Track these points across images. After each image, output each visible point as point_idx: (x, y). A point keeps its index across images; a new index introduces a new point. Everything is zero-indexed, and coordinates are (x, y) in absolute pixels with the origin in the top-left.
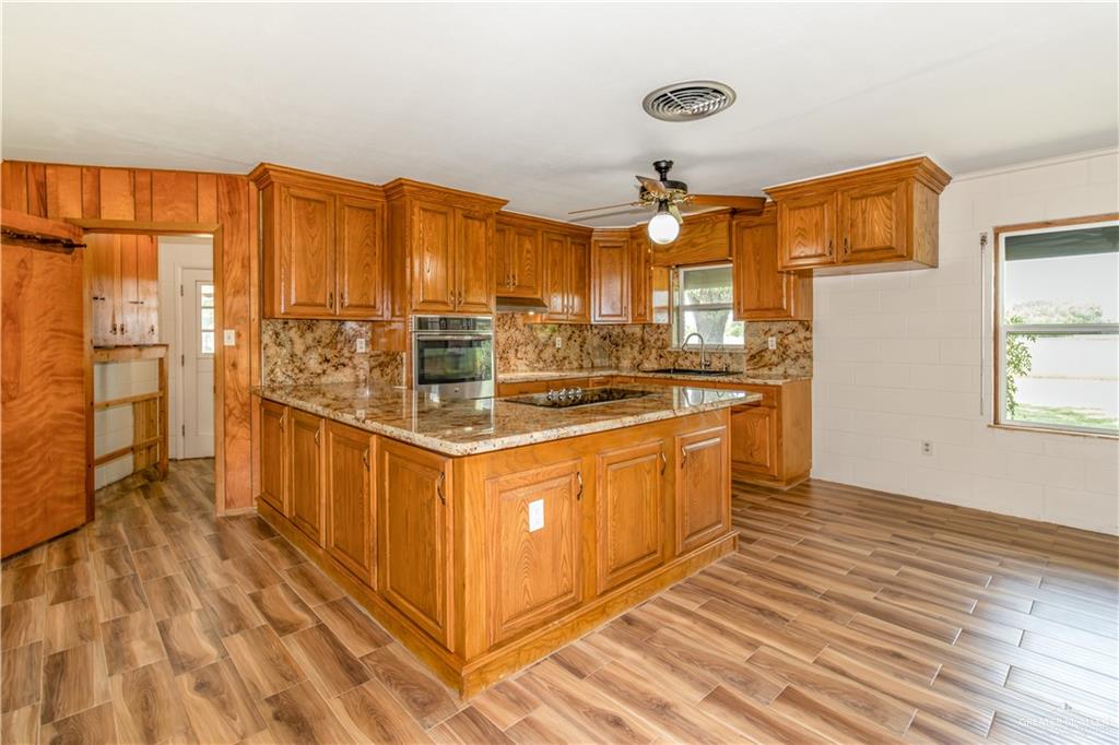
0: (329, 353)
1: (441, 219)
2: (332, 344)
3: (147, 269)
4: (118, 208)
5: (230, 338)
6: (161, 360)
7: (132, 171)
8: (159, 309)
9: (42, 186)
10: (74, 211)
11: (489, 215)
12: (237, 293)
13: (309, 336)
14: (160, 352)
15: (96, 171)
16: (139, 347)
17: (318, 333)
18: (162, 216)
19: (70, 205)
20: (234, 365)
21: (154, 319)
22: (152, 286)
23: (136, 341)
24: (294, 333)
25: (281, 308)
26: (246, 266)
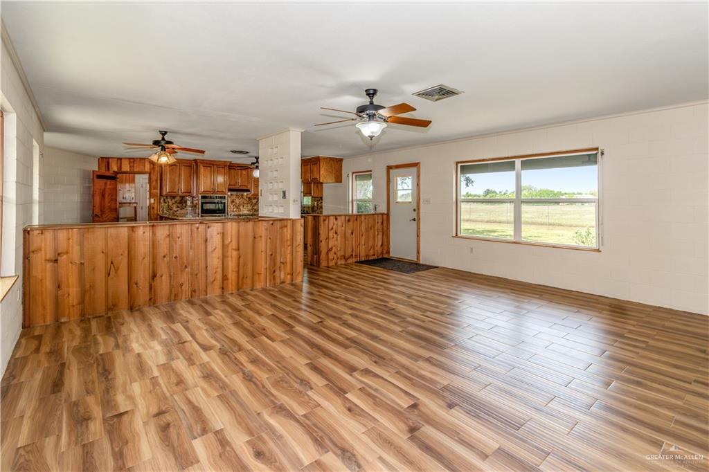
0: (179, 205)
1: (209, 168)
2: (180, 203)
3: (133, 181)
4: (126, 168)
5: (152, 201)
6: (135, 207)
7: (129, 158)
8: (135, 192)
9: (108, 163)
10: (115, 169)
11: (225, 166)
12: (154, 189)
13: (173, 201)
14: (135, 205)
15: (121, 159)
16: (130, 203)
17: (176, 200)
18: (136, 169)
19: (114, 168)
20: (153, 208)
21: (133, 196)
22: (133, 185)
23: (128, 201)
24: (169, 200)
25: (164, 193)
26: (157, 181)
